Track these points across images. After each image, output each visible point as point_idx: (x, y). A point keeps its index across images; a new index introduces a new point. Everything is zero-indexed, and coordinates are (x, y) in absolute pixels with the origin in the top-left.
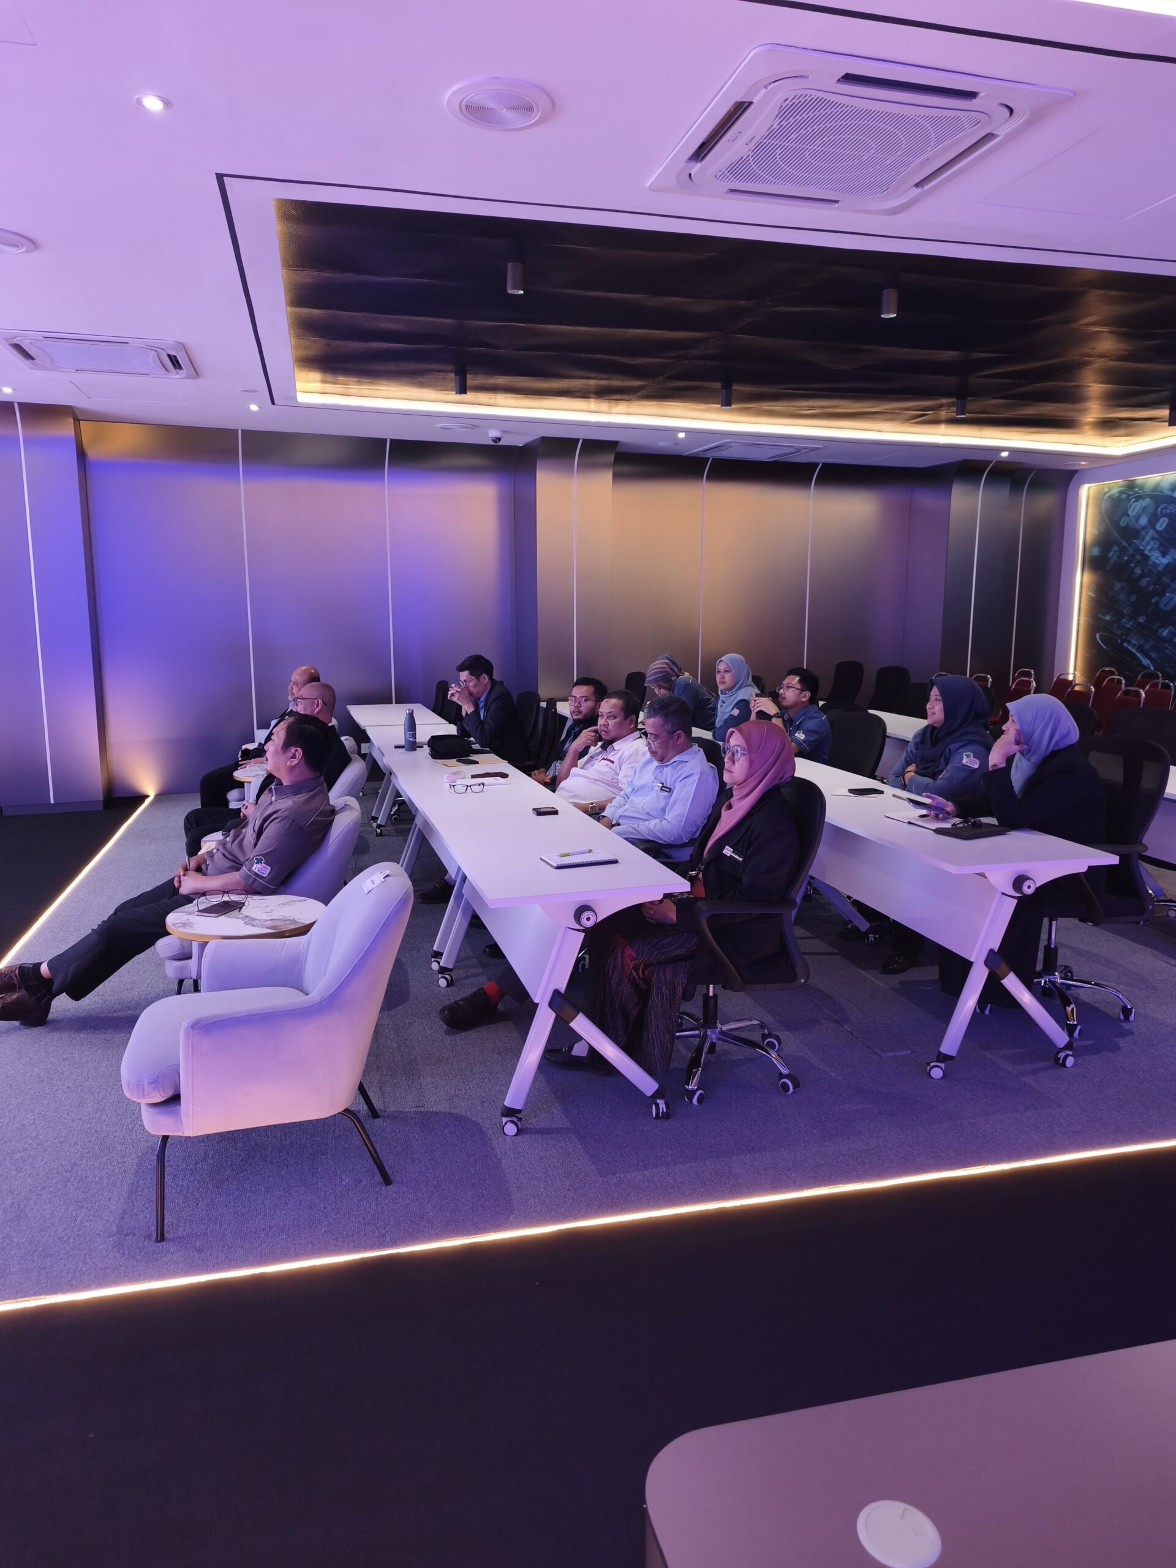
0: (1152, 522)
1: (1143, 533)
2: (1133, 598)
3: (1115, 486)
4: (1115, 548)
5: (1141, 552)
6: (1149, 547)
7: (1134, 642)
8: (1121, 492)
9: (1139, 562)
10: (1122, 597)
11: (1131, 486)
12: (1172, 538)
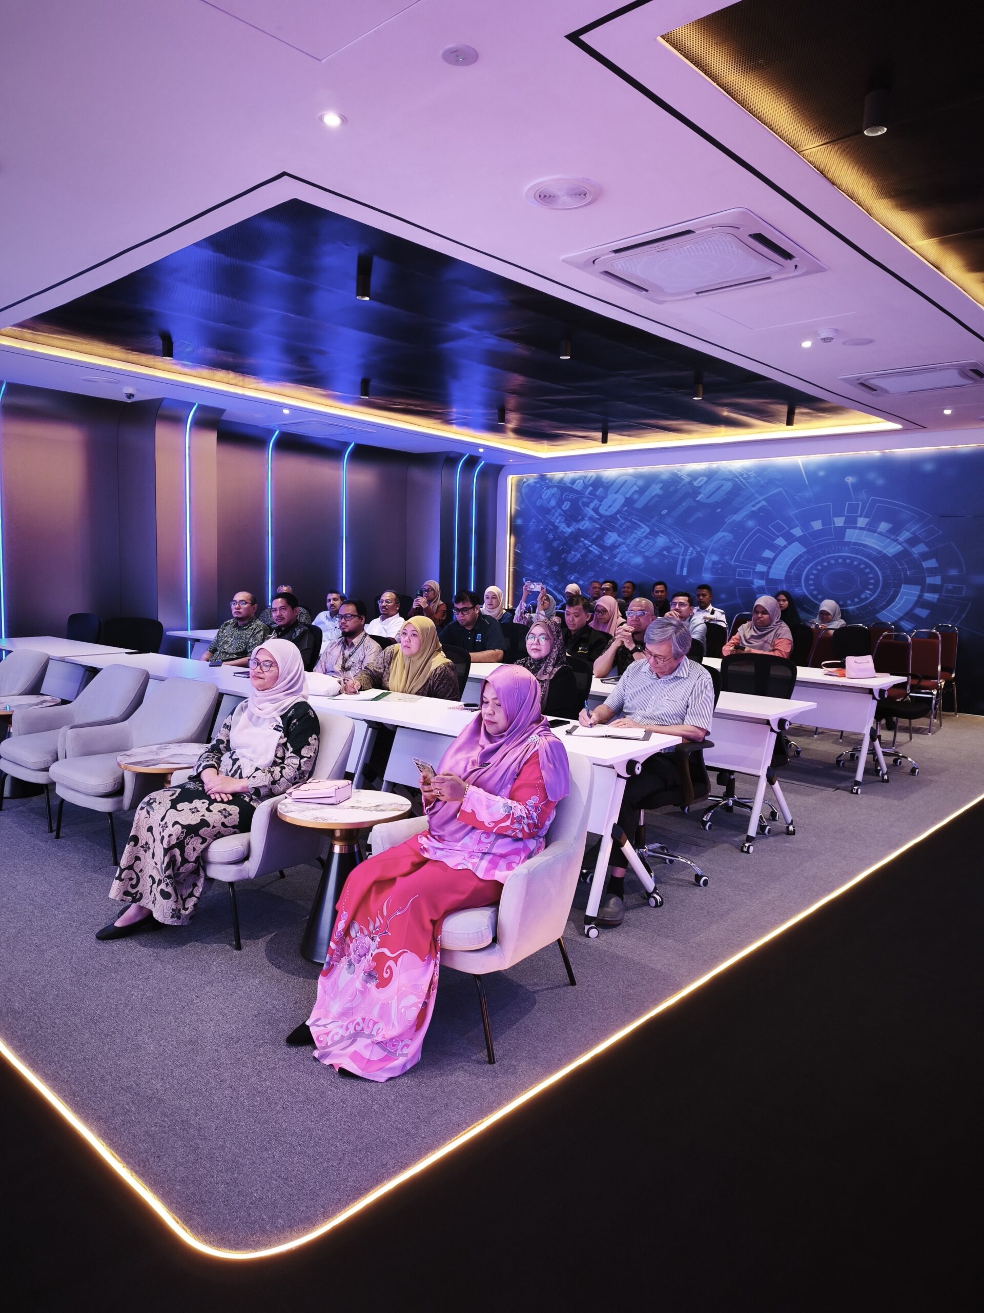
0: (560, 503)
1: (553, 511)
2: (548, 554)
3: (531, 478)
4: (534, 520)
5: (553, 524)
6: (558, 521)
8: (536, 483)
9: (551, 530)
11: (543, 478)
12: (574, 515)
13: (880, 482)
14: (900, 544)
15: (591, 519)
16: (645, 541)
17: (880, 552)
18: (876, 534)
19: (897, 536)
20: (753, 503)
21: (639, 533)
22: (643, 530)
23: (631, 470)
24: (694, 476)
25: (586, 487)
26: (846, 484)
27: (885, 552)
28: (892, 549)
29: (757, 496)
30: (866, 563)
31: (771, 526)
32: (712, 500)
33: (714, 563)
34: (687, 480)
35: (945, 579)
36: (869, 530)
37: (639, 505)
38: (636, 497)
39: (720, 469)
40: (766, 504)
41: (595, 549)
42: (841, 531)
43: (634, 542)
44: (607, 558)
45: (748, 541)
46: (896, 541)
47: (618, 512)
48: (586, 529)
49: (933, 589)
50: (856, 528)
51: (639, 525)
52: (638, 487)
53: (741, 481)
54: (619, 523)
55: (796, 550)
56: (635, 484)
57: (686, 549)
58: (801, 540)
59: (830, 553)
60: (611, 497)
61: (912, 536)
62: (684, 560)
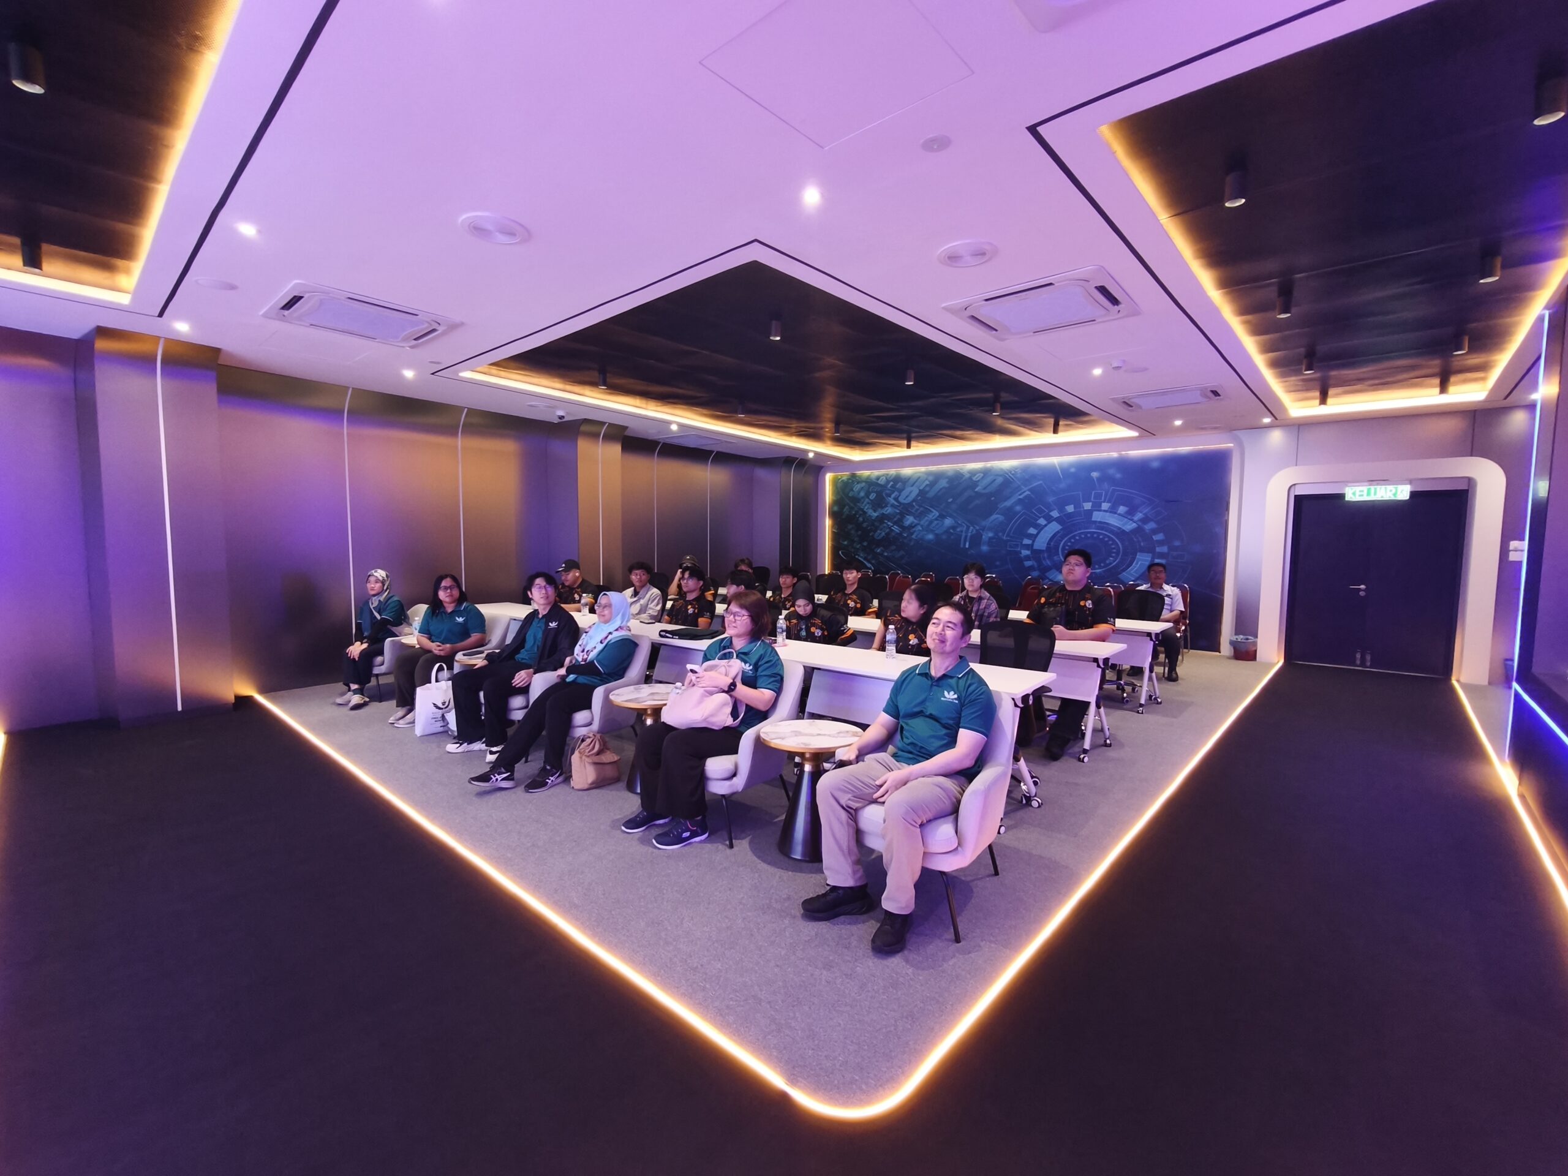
0: (867, 495)
1: (862, 500)
2: (860, 533)
3: (845, 475)
4: (847, 507)
5: (862, 510)
6: (866, 507)
7: (862, 555)
8: (848, 479)
9: (861, 514)
10: (853, 532)
11: (853, 475)
12: (880, 503)
13: (1118, 476)
14: (1135, 522)
15: (893, 506)
16: (936, 522)
17: (1120, 528)
18: (1116, 515)
19: (1133, 516)
20: (1019, 493)
21: (931, 516)
22: (933, 514)
23: (923, 469)
24: (973, 473)
25: (888, 481)
26: (1092, 477)
27: (1124, 528)
28: (1129, 526)
29: (1023, 487)
30: (1109, 537)
31: (1035, 510)
32: (986, 491)
33: (990, 538)
34: (968, 476)
35: (1171, 549)
36: (1111, 512)
37: (931, 494)
38: (927, 489)
39: (993, 467)
40: (1029, 493)
41: (896, 529)
42: (1089, 513)
43: (927, 523)
44: (905, 535)
45: (1016, 522)
46: (1132, 520)
47: (914, 501)
48: (889, 514)
49: (1162, 555)
50: (1100, 511)
51: (931, 511)
52: (929, 481)
53: (1010, 476)
54: (915, 509)
55: (1055, 527)
56: (927, 479)
57: (968, 528)
58: (1058, 520)
59: (1080, 529)
60: (908, 489)
61: (1143, 516)
62: (966, 537)
